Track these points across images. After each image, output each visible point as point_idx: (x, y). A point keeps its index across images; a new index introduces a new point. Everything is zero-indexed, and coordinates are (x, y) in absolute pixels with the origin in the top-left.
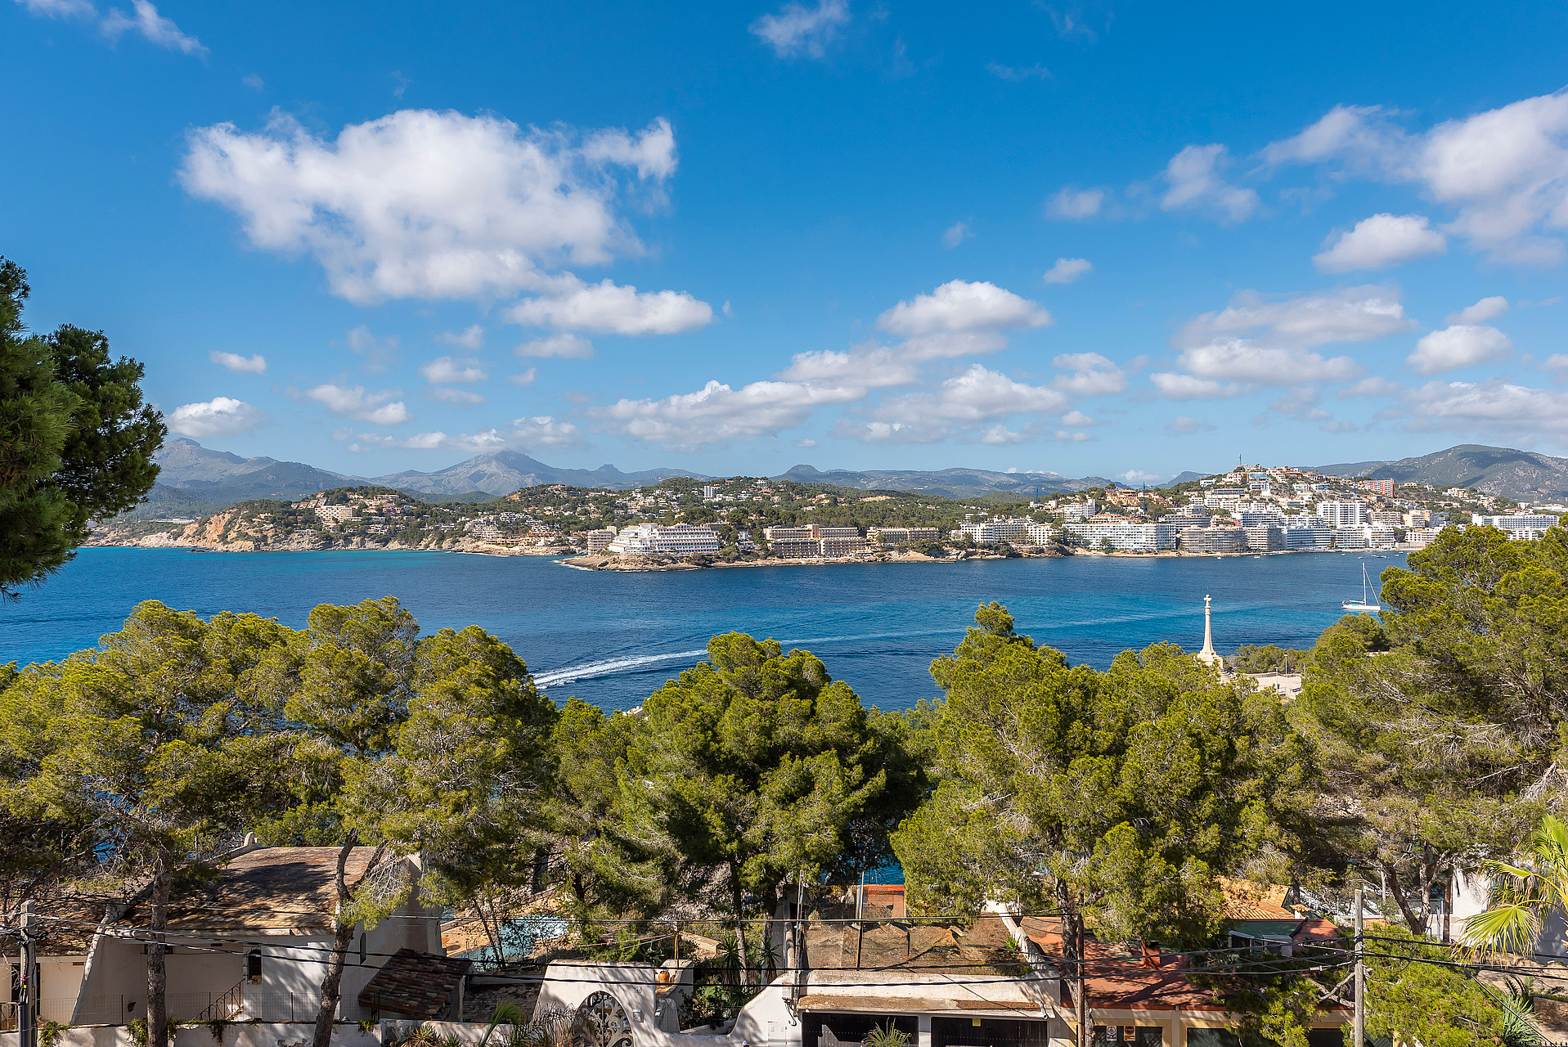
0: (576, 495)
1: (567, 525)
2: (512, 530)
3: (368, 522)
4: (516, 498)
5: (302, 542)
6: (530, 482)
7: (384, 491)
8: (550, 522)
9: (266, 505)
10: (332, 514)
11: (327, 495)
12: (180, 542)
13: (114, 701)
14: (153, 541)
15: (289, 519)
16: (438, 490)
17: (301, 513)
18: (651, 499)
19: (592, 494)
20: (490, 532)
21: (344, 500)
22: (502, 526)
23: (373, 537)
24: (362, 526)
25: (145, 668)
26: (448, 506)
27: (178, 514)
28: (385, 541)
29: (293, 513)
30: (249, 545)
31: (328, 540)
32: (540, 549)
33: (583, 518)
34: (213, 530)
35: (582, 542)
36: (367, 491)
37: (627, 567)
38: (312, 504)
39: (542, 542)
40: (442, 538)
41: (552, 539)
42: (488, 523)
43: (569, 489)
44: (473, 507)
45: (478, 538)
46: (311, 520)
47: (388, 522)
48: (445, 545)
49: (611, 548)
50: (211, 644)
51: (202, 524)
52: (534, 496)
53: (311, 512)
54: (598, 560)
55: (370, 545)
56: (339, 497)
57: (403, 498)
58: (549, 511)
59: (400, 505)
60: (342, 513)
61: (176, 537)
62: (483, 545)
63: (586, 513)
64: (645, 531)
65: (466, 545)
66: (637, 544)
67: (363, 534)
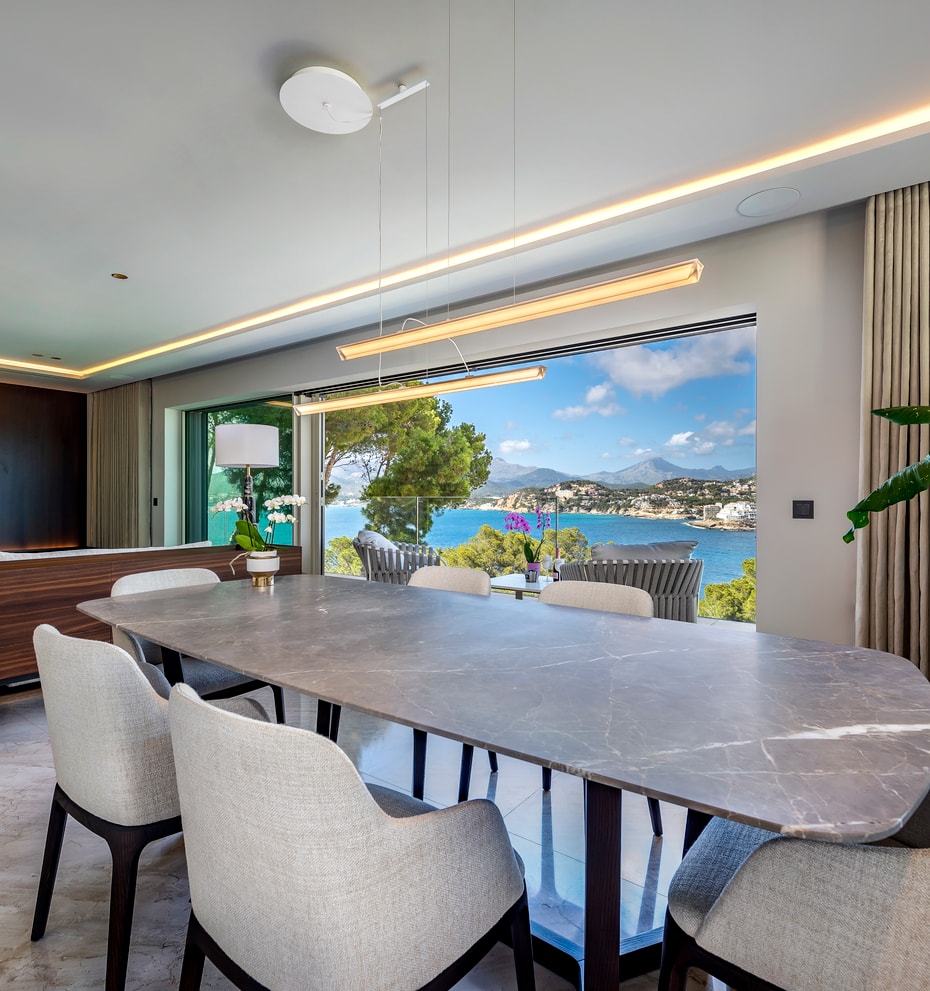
0: (698, 485)
1: (691, 502)
2: (658, 504)
3: (581, 499)
4: (661, 486)
5: (549, 509)
6: (669, 476)
7: (589, 483)
8: (680, 500)
9: (533, 490)
10: (564, 495)
11: (561, 485)
12: (497, 508)
13: (473, 562)
14: (486, 507)
15: (544, 497)
16: (619, 482)
17: (549, 494)
18: (746, 487)
19: (707, 484)
20: (645, 505)
21: (569, 488)
22: (652, 502)
23: (583, 507)
24: (577, 502)
25: (484, 551)
26: (623, 491)
27: (495, 494)
28: (589, 509)
29: (545, 494)
30: (525, 510)
31: (562, 508)
32: (674, 516)
33: (701, 498)
34: (510, 503)
35: (700, 512)
36: (581, 483)
37: (728, 528)
38: (554, 490)
39: (676, 511)
40: (619, 508)
41: (682, 510)
42: (645, 500)
43: (693, 481)
44: (636, 491)
45: (639, 509)
46: (555, 499)
47: (591, 499)
48: (621, 512)
49: (718, 516)
50: (506, 544)
51: (505, 499)
52: (672, 485)
53: (554, 493)
54: (710, 523)
55: (582, 511)
56: (567, 486)
57: (599, 486)
58: (680, 493)
59: (597, 490)
60: (568, 494)
61: (494, 505)
62: (641, 513)
63: (703, 495)
64: (741, 506)
65: (632, 512)
66: (736, 514)
67: (579, 505)
